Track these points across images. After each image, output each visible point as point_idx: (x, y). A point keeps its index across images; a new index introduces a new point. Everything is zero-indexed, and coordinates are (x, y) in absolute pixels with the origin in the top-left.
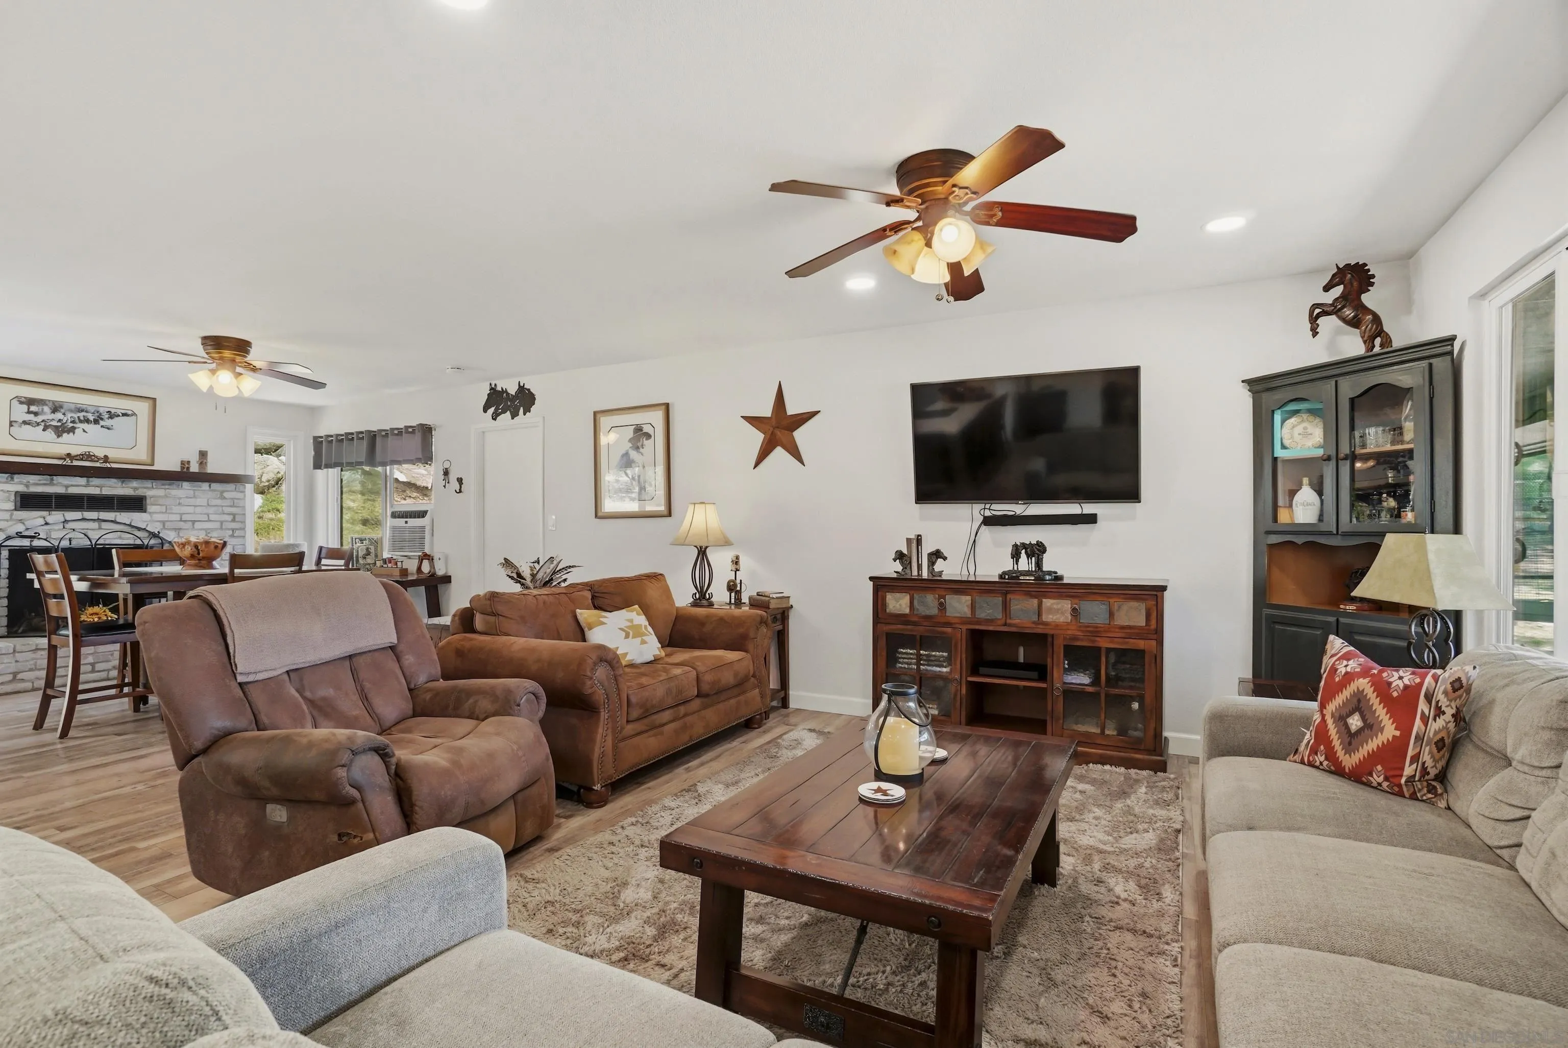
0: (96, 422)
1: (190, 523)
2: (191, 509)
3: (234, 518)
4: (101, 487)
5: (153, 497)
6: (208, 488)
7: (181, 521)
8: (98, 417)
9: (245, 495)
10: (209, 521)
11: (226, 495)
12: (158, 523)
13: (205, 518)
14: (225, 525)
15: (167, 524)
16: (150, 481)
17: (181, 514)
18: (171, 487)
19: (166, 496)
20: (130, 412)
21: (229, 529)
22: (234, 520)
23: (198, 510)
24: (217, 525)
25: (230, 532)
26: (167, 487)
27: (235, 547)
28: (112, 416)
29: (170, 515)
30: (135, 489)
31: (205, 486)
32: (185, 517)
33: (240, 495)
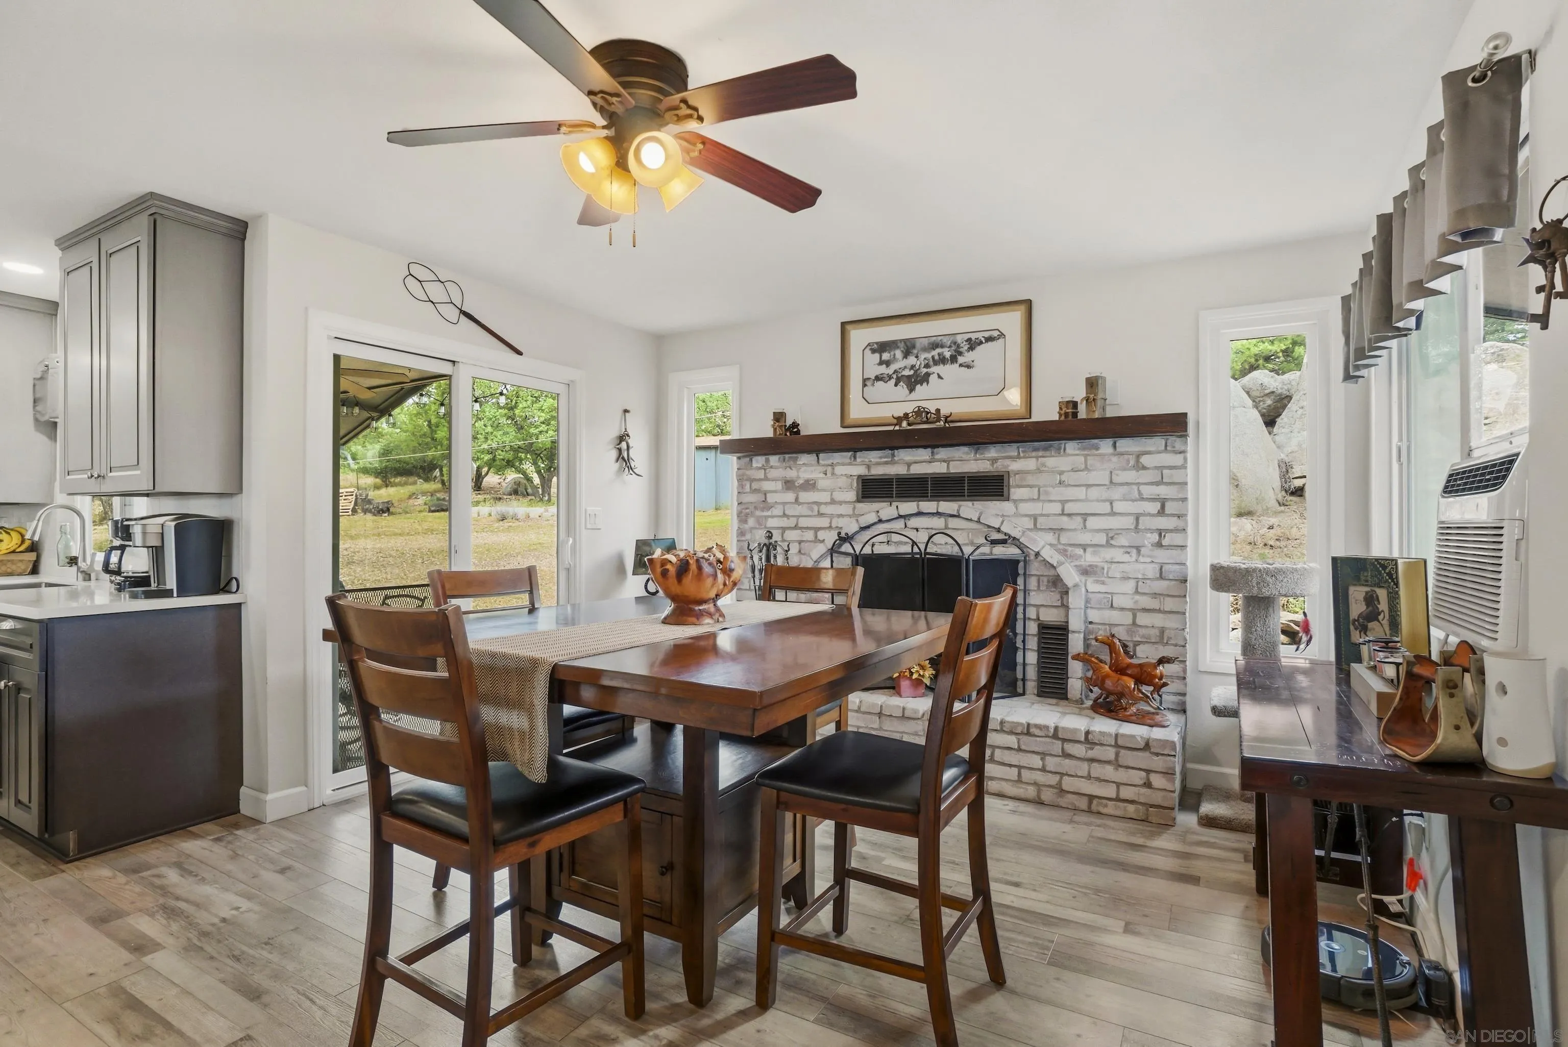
0: (953, 359)
1: (1079, 519)
2: (1080, 493)
3: (1163, 507)
4: (947, 461)
5: (1017, 473)
6: (1111, 450)
7: (1063, 514)
8: (955, 351)
9: (1185, 459)
10: (1113, 514)
11: (1145, 460)
12: (1026, 519)
13: (1106, 508)
14: (1145, 522)
15: (1040, 520)
16: (1015, 445)
17: (1063, 502)
18: (1048, 453)
19: (1039, 471)
20: (996, 334)
21: (1151, 531)
22: (1162, 512)
23: (1094, 493)
24: (1129, 522)
25: (1155, 537)
26: (1040, 453)
27: (1166, 567)
28: (973, 345)
29: (1047, 505)
30: (994, 461)
31: (1105, 446)
32: (1070, 508)
33: (1177, 460)
